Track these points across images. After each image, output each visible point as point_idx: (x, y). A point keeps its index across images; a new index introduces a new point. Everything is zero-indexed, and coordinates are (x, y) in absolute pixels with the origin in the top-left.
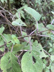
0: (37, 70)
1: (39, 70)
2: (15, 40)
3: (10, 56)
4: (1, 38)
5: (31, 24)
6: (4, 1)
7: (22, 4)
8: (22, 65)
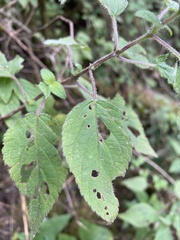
0: (112, 161)
1: (117, 163)
2: (51, 86)
3: (33, 126)
4: (13, 92)
5: (113, 84)
6: (30, 5)
7: (85, 17)
8: (63, 138)
